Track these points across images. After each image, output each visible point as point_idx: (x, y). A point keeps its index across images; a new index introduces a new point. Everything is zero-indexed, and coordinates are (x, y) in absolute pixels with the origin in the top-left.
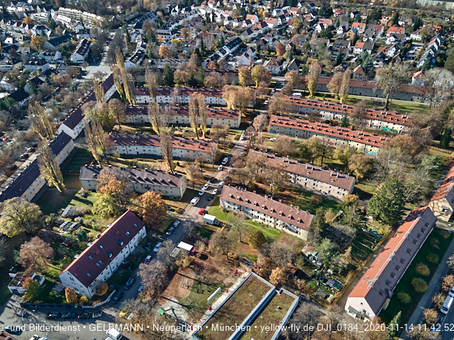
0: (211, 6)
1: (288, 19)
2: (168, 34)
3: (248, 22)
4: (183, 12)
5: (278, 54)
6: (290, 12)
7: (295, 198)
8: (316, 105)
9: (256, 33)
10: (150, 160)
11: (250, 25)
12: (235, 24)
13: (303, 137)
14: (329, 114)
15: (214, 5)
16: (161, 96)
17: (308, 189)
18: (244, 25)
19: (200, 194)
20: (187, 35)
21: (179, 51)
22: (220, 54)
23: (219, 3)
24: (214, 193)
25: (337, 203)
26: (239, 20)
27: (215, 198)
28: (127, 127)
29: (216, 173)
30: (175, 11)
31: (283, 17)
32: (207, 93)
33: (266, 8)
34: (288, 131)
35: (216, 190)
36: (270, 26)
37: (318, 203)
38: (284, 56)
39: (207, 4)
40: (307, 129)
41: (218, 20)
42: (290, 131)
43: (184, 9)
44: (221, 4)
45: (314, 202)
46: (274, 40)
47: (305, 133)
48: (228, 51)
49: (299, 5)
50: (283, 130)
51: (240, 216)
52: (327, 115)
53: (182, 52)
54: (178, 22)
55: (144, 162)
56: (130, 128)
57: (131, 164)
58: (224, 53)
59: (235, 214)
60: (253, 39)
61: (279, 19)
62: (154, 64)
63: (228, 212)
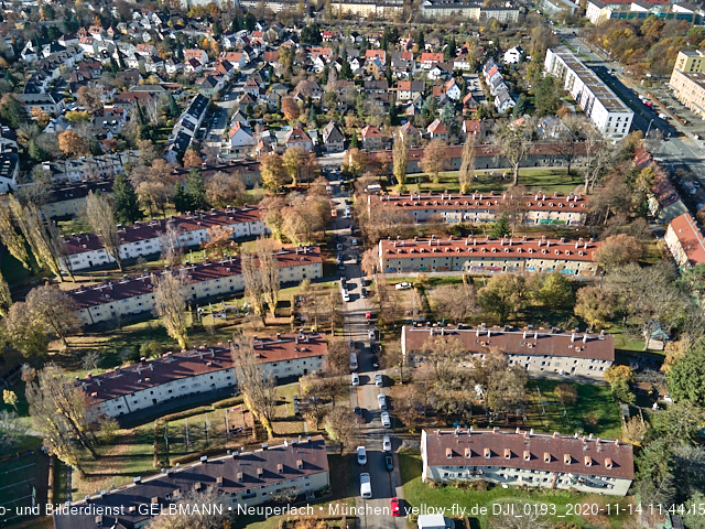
0: (97, 37)
1: (255, 50)
2: (48, 102)
3: (194, 63)
4: (46, 53)
5: (287, 116)
6: (253, 39)
7: (530, 403)
8: (429, 204)
9: (221, 82)
10: (195, 410)
11: (199, 69)
12: (171, 69)
13: (446, 269)
14: (453, 215)
15: (105, 35)
16: (127, 245)
17: (535, 375)
18: (190, 68)
19: (360, 461)
20: (90, 100)
21: (98, 137)
22: (187, 131)
23: (110, 29)
24: (388, 448)
25: (598, 389)
26: (176, 62)
27: (396, 458)
28: (83, 339)
29: (353, 396)
30: (29, 52)
31: (248, 49)
32: (223, 218)
33: (209, 36)
34: (417, 264)
35: (386, 440)
36: (236, 66)
37: (575, 400)
38: (302, 118)
39: (88, 35)
40: (452, 254)
41: (133, 63)
42: (422, 262)
43: (48, 46)
44: (118, 32)
45: (567, 402)
46: (262, 92)
47: (449, 261)
48: (196, 123)
49: (258, 25)
50: (408, 264)
51: (475, 486)
52: (453, 218)
53: (105, 137)
54: (51, 74)
55: (185, 422)
56: (91, 339)
57: (157, 438)
58: (191, 127)
59: (462, 485)
60: (222, 93)
61: (245, 53)
62: (61, 172)
63: (445, 485)
